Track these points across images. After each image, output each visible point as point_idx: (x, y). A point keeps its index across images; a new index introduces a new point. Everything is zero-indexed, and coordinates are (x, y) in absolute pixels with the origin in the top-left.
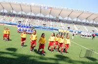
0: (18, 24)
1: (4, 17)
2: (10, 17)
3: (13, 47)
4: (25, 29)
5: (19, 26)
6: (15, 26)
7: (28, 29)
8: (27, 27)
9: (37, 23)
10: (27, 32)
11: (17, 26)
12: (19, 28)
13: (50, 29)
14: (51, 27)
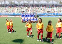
0: (22, 14)
1: (6, 8)
2: (12, 8)
3: (19, 38)
4: (29, 18)
5: (23, 16)
6: (18, 16)
7: (32, 18)
8: (32, 16)
9: (41, 11)
10: (32, 21)
11: (21, 16)
12: (23, 18)
13: (54, 15)
14: (56, 13)
